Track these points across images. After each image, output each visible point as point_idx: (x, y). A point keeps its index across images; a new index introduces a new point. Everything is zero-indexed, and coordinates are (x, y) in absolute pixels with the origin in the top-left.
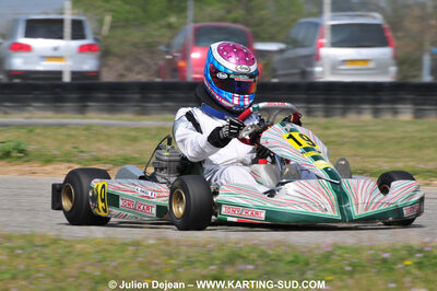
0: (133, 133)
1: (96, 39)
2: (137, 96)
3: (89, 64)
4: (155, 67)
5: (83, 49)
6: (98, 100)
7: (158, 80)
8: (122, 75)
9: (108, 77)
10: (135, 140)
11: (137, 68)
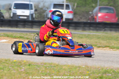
0: (81, 36)
1: (72, 10)
2: (83, 26)
3: (70, 16)
4: (88, 18)
5: (69, 12)
6: (72, 26)
7: (89, 21)
8: (79, 20)
9: (75, 20)
10: (82, 38)
11: (83, 18)
